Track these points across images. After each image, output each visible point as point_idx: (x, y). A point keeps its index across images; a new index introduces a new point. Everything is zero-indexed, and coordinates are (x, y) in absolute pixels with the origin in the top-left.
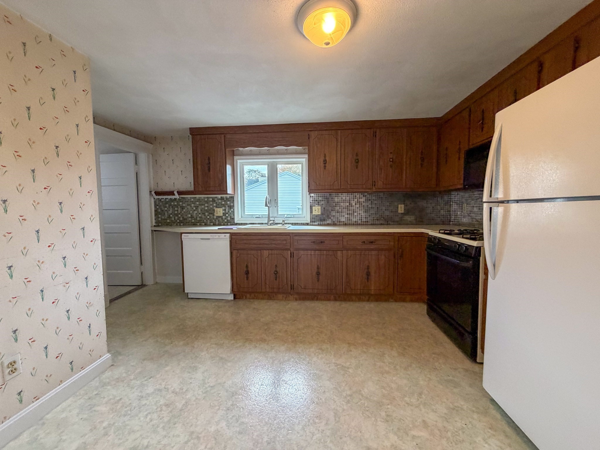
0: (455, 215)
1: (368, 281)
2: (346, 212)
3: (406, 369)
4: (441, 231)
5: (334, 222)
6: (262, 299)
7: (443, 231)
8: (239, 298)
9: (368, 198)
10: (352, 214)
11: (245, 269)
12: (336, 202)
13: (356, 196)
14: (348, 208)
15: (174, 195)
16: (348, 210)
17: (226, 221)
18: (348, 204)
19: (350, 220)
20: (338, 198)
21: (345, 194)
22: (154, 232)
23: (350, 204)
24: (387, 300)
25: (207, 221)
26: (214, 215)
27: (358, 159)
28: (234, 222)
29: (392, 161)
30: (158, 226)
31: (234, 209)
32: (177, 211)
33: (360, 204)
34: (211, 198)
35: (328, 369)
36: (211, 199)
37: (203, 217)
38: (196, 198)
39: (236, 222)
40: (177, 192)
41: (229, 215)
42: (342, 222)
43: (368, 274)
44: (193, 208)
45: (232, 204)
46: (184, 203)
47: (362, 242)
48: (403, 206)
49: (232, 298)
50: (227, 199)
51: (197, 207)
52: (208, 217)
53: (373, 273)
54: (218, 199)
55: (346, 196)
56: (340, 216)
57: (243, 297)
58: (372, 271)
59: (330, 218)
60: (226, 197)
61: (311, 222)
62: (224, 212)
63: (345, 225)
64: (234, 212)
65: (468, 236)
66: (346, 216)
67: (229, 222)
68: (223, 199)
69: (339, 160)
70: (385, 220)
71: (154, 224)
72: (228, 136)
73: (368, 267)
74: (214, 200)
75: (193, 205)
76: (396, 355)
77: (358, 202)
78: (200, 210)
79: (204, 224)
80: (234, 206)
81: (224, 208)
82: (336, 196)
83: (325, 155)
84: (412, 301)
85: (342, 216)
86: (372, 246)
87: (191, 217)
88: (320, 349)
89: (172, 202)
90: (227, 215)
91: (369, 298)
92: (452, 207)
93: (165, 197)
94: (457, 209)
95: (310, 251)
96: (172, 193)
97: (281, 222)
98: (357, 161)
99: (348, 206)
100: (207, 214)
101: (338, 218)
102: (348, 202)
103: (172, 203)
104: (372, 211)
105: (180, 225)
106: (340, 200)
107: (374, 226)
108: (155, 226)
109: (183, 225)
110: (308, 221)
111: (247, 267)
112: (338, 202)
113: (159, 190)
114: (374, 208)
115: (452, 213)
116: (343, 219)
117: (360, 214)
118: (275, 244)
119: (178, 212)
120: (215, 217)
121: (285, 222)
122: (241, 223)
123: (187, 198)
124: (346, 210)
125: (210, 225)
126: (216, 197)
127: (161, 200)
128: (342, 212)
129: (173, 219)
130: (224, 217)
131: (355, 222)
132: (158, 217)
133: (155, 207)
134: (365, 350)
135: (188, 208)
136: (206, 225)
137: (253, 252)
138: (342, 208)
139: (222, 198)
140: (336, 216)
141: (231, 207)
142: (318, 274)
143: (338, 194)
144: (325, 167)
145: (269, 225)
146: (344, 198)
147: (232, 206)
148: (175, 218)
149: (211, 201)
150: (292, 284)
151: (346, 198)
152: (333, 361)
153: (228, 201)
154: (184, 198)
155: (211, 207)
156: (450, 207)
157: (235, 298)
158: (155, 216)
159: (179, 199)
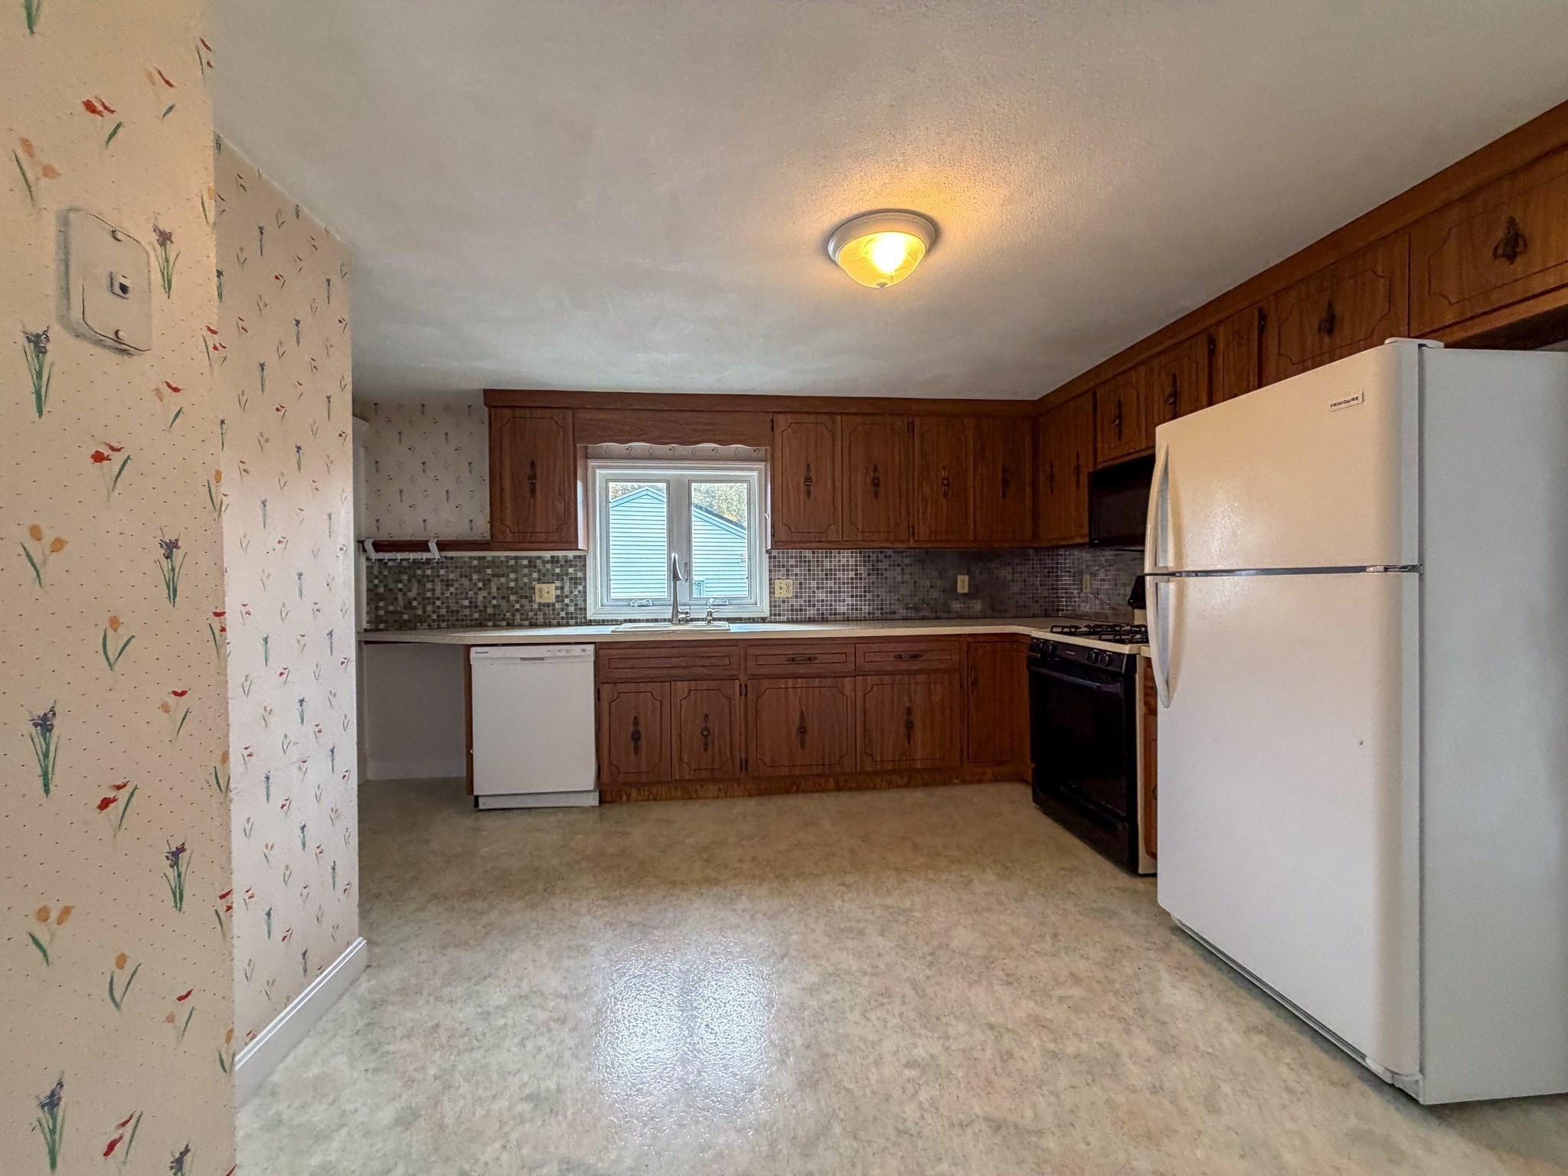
0: (1067, 597)
1: (909, 742)
2: (848, 592)
3: (1019, 900)
4: (1054, 630)
5: (823, 614)
6: (670, 798)
7: (1060, 630)
8: (613, 802)
9: (894, 561)
10: (861, 596)
11: (632, 728)
12: (826, 570)
13: (869, 557)
14: (852, 583)
15: (428, 550)
16: (852, 588)
17: (563, 614)
18: (852, 574)
19: (857, 609)
20: (831, 561)
21: (847, 553)
22: (364, 647)
23: (856, 574)
24: (947, 782)
25: (513, 615)
26: (531, 601)
27: (878, 479)
28: (585, 618)
29: (948, 485)
30: (378, 630)
31: (585, 587)
32: (433, 590)
33: (878, 574)
34: (525, 558)
35: (869, 917)
36: (525, 562)
37: (503, 603)
38: (485, 558)
39: (589, 616)
40: (438, 544)
41: (571, 601)
42: (840, 614)
43: (910, 725)
44: (476, 585)
45: (580, 575)
46: (452, 572)
47: (895, 657)
48: (967, 577)
49: (596, 803)
50: (566, 561)
51: (487, 582)
52: (517, 606)
53: (918, 724)
54: (545, 562)
55: (848, 557)
56: (835, 601)
57: (621, 797)
58: (917, 718)
59: (814, 606)
60: (565, 557)
61: (771, 615)
62: (558, 592)
63: (847, 620)
64: (585, 592)
65: (1111, 637)
66: (849, 601)
67: (572, 618)
68: (558, 562)
69: (838, 477)
70: (932, 609)
71: (365, 625)
72: (583, 415)
73: (909, 711)
74: (532, 563)
75: (475, 577)
76: (993, 878)
77: (873, 570)
78: (494, 590)
79: (504, 623)
80: (585, 578)
81: (558, 584)
82: (826, 557)
83: (808, 465)
84: (996, 780)
85: (840, 601)
86: (916, 665)
87: (470, 607)
88: (843, 884)
89: (419, 568)
90: (567, 601)
91: (910, 778)
92: (1062, 580)
93: (400, 556)
94: (1070, 584)
95: (783, 681)
96: (423, 546)
97: (704, 616)
98: (876, 482)
99: (852, 579)
100: (513, 598)
101: (831, 605)
102: (852, 570)
103: (419, 572)
104: (904, 590)
105: (439, 627)
106: (835, 566)
107: (909, 623)
108: (366, 630)
109: (448, 627)
110: (766, 614)
111: (636, 722)
112: (831, 570)
113: (383, 536)
114: (907, 583)
115: (1062, 593)
116: (842, 608)
117: (878, 596)
118: (704, 666)
119: (433, 594)
120: (536, 606)
121: (715, 615)
122: (603, 621)
123: (462, 558)
124: (848, 587)
125: (521, 626)
126: (539, 558)
127: (386, 563)
128: (840, 592)
129: (420, 612)
130: (558, 606)
131: (869, 613)
132: (377, 608)
133: (369, 581)
134: (931, 876)
135: (461, 585)
136: (510, 625)
137: (650, 687)
138: (839, 583)
139: (554, 560)
140: (827, 601)
141: (578, 581)
142: (802, 730)
143: (831, 553)
144: (808, 493)
145: (674, 624)
146: (844, 561)
147: (580, 578)
148: (424, 608)
149: (525, 567)
150: (743, 758)
151: (848, 561)
152: (877, 902)
153: (571, 566)
154: (452, 558)
155: (526, 580)
156: (1057, 581)
157: (601, 802)
158: (368, 604)
159: (437, 563)
